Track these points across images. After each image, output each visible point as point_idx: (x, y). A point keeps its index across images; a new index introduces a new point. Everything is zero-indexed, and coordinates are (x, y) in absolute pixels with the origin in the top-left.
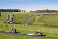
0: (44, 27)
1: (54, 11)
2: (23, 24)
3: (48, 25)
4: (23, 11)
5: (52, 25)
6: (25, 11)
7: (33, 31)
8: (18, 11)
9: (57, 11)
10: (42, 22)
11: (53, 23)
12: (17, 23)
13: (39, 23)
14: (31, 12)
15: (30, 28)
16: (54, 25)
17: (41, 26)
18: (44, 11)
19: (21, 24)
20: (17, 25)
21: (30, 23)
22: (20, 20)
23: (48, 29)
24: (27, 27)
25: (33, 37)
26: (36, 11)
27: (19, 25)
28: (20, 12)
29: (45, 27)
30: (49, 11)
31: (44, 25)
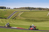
0: (25, 21)
1: (34, 9)
2: (8, 19)
3: (29, 20)
4: (8, 8)
5: (32, 20)
6: (10, 8)
7: (16, 24)
8: (4, 8)
9: (36, 8)
10: (24, 17)
11: (33, 18)
12: (3, 18)
13: (21, 18)
14: (15, 9)
15: (14, 22)
16: (34, 20)
17: (23, 20)
18: (26, 8)
19: (6, 19)
20: (2, 19)
21: (14, 18)
22: (5, 16)
23: (29, 23)
24: (11, 21)
25: (16, 29)
26: (19, 8)
27: (4, 20)
28: (5, 9)
29: (27, 21)
30: (30, 8)
31: (26, 19)
